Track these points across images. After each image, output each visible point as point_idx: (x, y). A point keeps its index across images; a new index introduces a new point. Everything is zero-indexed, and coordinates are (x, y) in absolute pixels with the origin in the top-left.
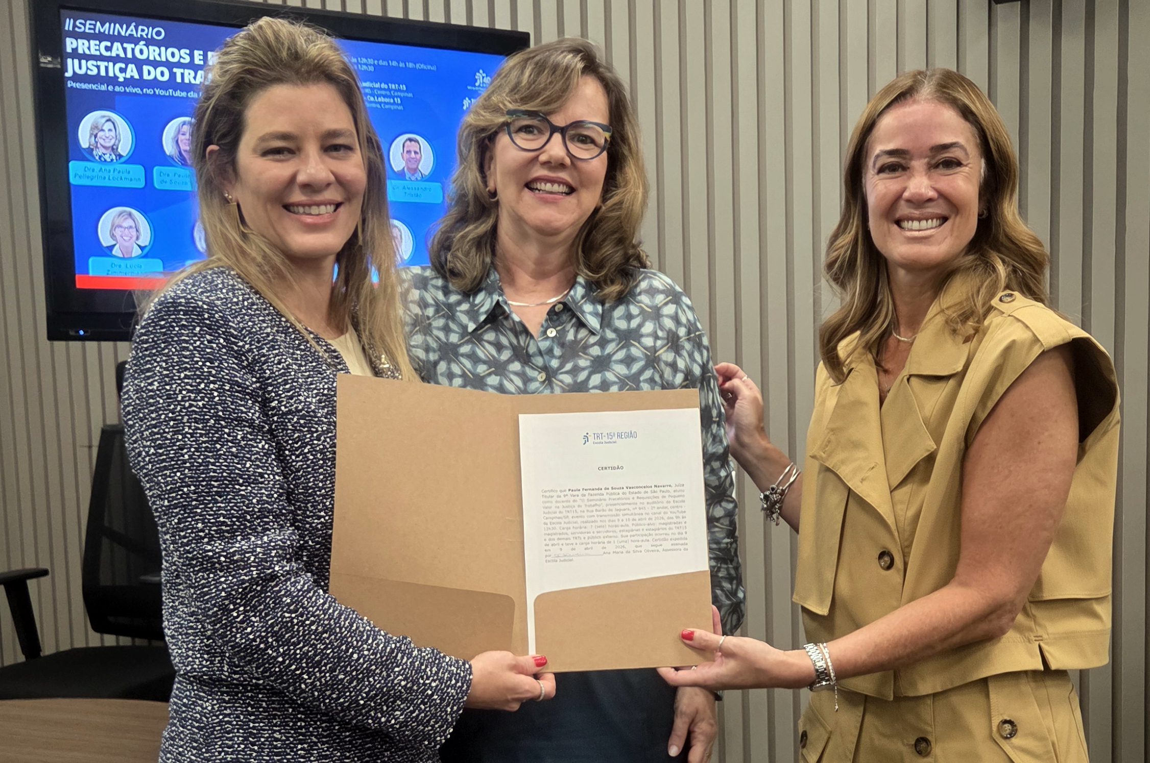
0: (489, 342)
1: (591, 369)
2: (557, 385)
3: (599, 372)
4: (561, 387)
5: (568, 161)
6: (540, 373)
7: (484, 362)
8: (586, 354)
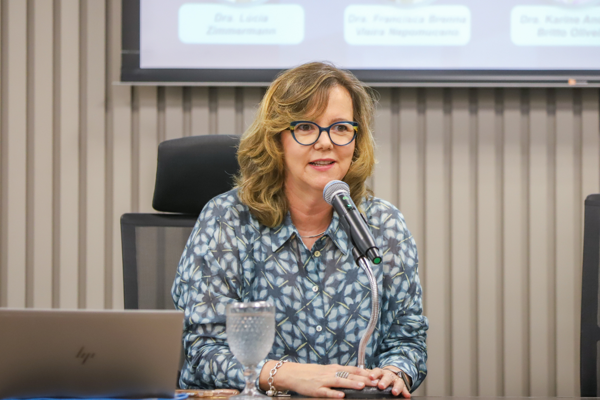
0: (284, 260)
1: (345, 281)
2: (326, 295)
3: (351, 283)
4: (328, 297)
5: (332, 146)
6: (314, 285)
7: (282, 276)
8: (341, 269)
